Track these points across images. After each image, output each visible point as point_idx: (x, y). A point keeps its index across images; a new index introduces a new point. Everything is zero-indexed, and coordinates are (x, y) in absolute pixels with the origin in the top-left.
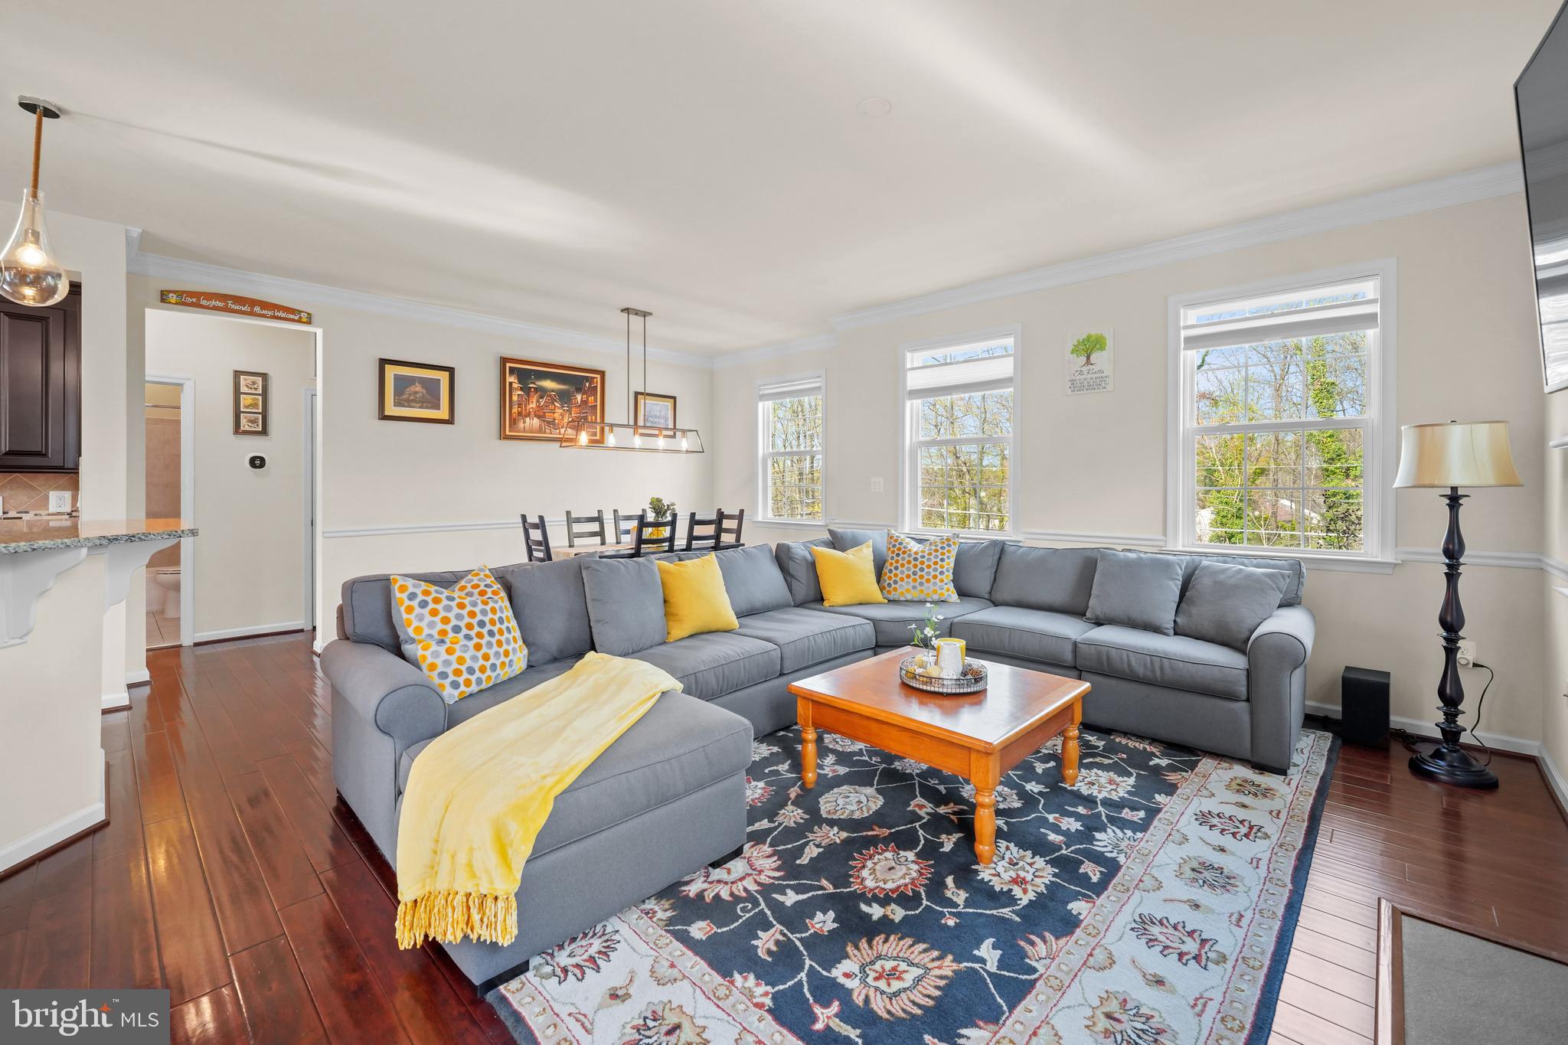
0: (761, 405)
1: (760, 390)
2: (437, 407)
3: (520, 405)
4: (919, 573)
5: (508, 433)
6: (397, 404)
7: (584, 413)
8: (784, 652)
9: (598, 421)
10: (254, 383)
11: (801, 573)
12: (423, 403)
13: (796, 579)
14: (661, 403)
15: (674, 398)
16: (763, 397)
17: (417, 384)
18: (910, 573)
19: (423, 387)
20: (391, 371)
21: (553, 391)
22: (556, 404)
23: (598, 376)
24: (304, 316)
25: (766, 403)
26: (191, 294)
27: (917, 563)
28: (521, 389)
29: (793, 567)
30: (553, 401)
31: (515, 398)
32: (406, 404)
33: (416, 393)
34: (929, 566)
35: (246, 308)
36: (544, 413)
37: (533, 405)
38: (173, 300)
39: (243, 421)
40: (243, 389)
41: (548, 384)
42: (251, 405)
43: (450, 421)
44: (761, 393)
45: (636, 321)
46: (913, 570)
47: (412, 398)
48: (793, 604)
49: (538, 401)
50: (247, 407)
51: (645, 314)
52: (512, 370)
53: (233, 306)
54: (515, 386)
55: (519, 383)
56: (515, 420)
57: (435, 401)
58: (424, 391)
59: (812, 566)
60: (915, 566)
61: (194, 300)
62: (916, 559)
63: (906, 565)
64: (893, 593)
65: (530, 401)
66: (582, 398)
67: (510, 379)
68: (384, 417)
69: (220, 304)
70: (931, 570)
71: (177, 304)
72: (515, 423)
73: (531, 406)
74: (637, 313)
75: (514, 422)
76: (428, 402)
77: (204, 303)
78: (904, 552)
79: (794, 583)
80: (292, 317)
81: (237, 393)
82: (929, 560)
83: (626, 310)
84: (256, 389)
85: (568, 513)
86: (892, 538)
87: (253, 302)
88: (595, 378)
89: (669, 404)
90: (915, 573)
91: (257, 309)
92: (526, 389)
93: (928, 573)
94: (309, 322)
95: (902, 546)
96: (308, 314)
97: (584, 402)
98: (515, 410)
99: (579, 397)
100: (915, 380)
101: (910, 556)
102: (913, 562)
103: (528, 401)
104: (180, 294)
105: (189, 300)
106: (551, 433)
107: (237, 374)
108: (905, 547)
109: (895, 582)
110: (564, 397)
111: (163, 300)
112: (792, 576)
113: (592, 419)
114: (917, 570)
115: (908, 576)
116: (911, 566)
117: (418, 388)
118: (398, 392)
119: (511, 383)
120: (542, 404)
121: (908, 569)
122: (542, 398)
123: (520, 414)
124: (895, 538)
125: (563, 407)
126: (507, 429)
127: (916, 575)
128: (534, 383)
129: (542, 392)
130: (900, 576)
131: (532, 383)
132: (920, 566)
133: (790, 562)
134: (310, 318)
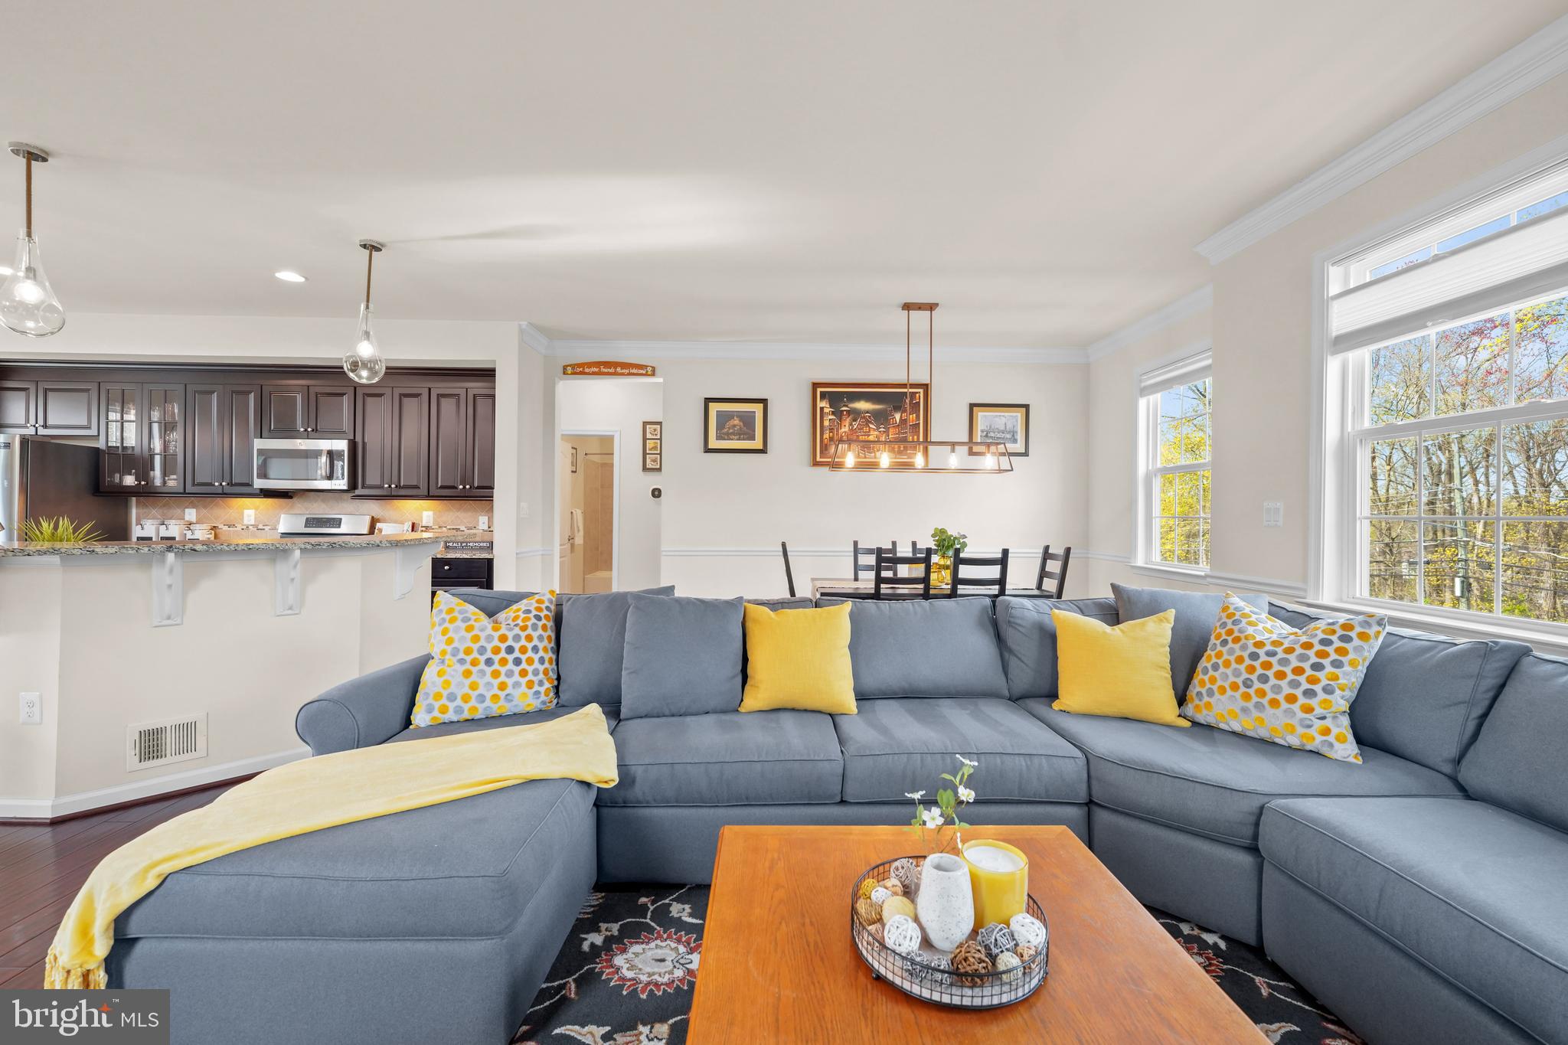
0: (1142, 403)
1: (1141, 381)
2: (753, 438)
3: (831, 430)
4: (1257, 685)
5: (818, 459)
6: (719, 438)
7: (903, 433)
8: (847, 766)
9: (921, 440)
10: (655, 430)
11: (1026, 649)
12: (740, 434)
13: (1017, 657)
14: (1006, 414)
15: (1027, 407)
16: (1145, 391)
17: (735, 418)
18: (1239, 681)
19: (740, 421)
20: (714, 408)
21: (867, 412)
22: (871, 426)
23: (921, 391)
24: (649, 369)
25: (1152, 398)
26: (579, 365)
27: (1257, 664)
28: (833, 413)
29: (1011, 636)
30: (868, 422)
31: (826, 423)
32: (726, 437)
33: (734, 426)
34: (1281, 675)
35: (612, 370)
36: (858, 436)
37: (845, 429)
38: (569, 372)
39: (648, 461)
40: (649, 436)
41: (862, 405)
42: (652, 448)
43: (763, 451)
44: (1143, 385)
45: (920, 318)
46: (1245, 676)
47: (731, 431)
48: (1006, 693)
49: (851, 424)
50: (650, 450)
51: (931, 307)
52: (823, 395)
53: (606, 370)
54: (826, 410)
55: (831, 407)
56: (826, 445)
57: (750, 432)
58: (741, 424)
59: (1049, 638)
60: (1251, 669)
61: (581, 369)
62: (1254, 656)
63: (1234, 665)
64: (1205, 712)
65: (843, 426)
66: (901, 417)
67: (821, 404)
68: (708, 450)
69: (596, 370)
70: (1284, 683)
71: (572, 374)
72: (826, 450)
73: (843, 430)
74: (920, 307)
75: (824, 448)
76: (743, 434)
77: (587, 370)
78: (1237, 640)
79: (1013, 662)
80: (641, 372)
81: (645, 439)
82: (1284, 662)
83: (907, 307)
84: (656, 435)
85: (856, 543)
86: (1225, 609)
87: (616, 364)
88: (917, 393)
89: (1019, 415)
90: (1247, 684)
91: (619, 370)
92: (839, 414)
93: (1277, 689)
94: (653, 374)
95: (1236, 628)
96: (652, 367)
97: (903, 421)
98: (826, 436)
99: (898, 416)
100: (1343, 318)
101: (1244, 648)
102: (1248, 662)
103: (840, 426)
104: (573, 366)
105: (579, 370)
106: (865, 458)
107: (645, 424)
108: (1240, 631)
109: (1210, 693)
110: (880, 418)
111: (565, 373)
112: (1011, 651)
113: (913, 438)
114: (1254, 677)
115: (1235, 687)
116: (1242, 667)
117: (736, 421)
118: (720, 426)
119: (822, 409)
120: (855, 427)
121: (1237, 674)
122: (855, 420)
123: (831, 439)
124: (1231, 610)
125: (879, 428)
126: (822, 455)
127: (1249, 687)
128: (847, 406)
129: (856, 414)
130: (1219, 683)
131: (844, 406)
132: (1259, 671)
133: (1010, 629)
134: (654, 371)
